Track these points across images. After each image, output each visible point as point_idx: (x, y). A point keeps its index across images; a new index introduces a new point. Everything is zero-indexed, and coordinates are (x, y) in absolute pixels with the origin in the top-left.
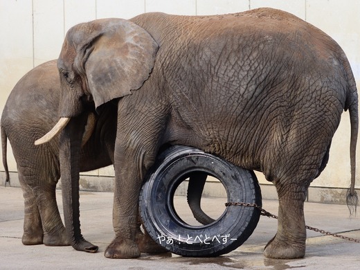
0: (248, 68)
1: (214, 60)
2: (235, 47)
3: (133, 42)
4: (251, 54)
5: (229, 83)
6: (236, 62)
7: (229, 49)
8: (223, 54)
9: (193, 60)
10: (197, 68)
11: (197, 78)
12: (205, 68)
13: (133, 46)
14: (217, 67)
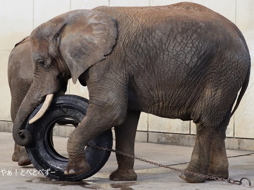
0: (191, 45)
1: (164, 39)
2: (180, 30)
3: (95, 22)
4: (192, 35)
5: (177, 56)
6: (182, 41)
7: (175, 31)
8: (171, 34)
9: (148, 39)
10: (151, 45)
11: (151, 52)
12: (157, 45)
13: (95, 24)
14: (167, 44)
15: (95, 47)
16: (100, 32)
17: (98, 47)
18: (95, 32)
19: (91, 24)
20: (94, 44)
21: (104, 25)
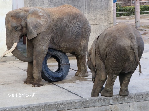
0: (77, 24)
1: (67, 22)
2: (72, 18)
5: (72, 29)
6: (73, 23)
7: (71, 18)
8: (69, 20)
9: (61, 23)
10: (63, 25)
11: (63, 28)
12: (65, 25)
13: (42, 16)
14: (68, 24)
15: (42, 26)
16: (44, 19)
17: (43, 26)
18: (42, 19)
19: (41, 15)
20: (41, 24)
21: (46, 17)
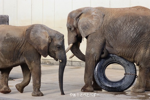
0: (133, 28)
1: (122, 24)
2: (129, 20)
3: (95, 14)
4: (135, 23)
5: (127, 32)
6: (129, 25)
7: (127, 21)
8: (125, 22)
9: (114, 24)
10: (115, 27)
11: (116, 30)
12: (118, 27)
13: (95, 15)
14: (123, 27)
15: (93, 26)
16: (96, 19)
17: (94, 26)
18: (94, 19)
19: (93, 15)
20: (92, 24)
21: (98, 16)
